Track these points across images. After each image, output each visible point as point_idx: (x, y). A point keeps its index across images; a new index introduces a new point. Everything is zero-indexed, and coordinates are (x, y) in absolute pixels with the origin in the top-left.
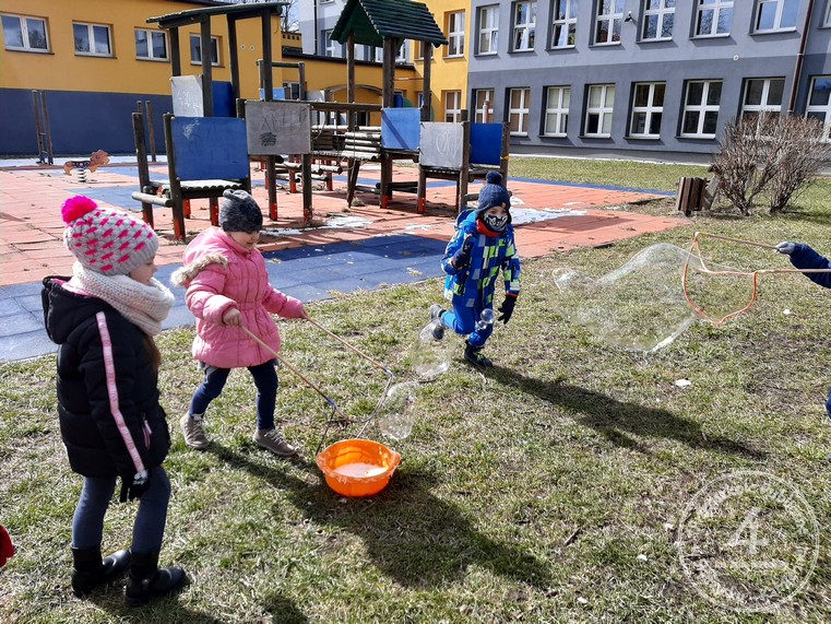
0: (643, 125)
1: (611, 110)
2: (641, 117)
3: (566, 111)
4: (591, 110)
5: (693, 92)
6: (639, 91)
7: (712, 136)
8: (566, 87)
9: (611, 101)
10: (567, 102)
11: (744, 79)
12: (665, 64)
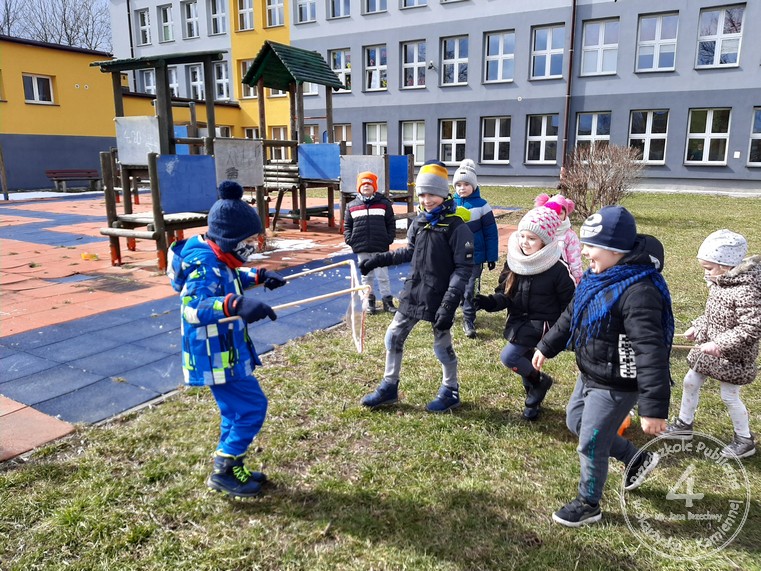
0: (450, 154)
1: (423, 142)
2: (447, 148)
3: (385, 143)
4: (406, 143)
5: (487, 126)
6: (444, 126)
7: (506, 162)
8: (383, 123)
9: (422, 134)
10: (385, 136)
11: (527, 116)
12: (464, 104)
